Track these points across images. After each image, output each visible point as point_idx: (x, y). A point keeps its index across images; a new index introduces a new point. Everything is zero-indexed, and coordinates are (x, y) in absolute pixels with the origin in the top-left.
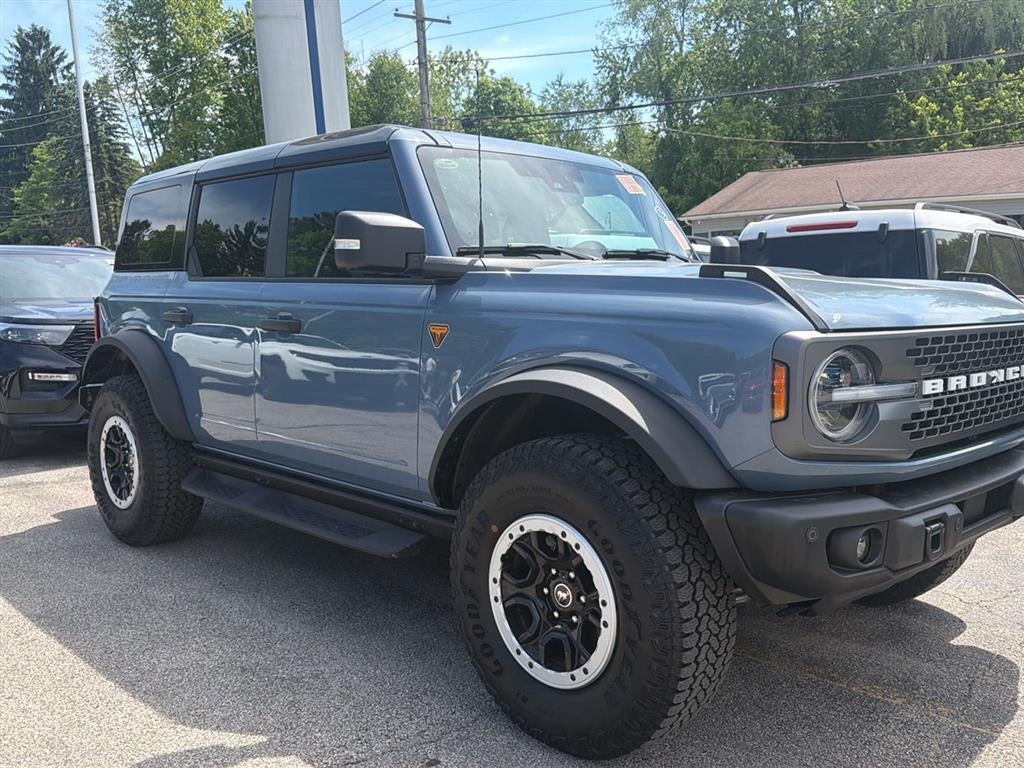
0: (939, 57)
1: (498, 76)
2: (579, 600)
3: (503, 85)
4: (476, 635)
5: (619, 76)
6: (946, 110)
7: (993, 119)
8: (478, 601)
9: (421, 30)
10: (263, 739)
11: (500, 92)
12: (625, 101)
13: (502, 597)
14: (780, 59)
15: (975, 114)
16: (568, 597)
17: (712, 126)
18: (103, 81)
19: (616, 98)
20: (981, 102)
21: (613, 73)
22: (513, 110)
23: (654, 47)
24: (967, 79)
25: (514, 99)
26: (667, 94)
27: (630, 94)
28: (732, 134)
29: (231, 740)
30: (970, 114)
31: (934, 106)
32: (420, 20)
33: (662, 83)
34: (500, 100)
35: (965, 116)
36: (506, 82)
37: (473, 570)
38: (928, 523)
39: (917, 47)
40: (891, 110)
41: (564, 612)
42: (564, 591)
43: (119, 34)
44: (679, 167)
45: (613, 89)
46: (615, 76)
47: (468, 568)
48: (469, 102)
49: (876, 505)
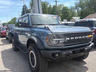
1: (65, 6)
9: (56, 3)
10: (10, 70)
17: (86, 10)
18: (30, 9)
22: (67, 9)
23: (80, 2)
26: (82, 7)
27: (78, 7)
28: (88, 11)
29: (7, 69)
32: (56, 2)
36: (66, 7)
38: (66, 53)
43: (31, 5)
44: (83, 14)
45: (76, 7)
46: (77, 5)
48: (62, 9)
49: (59, 51)
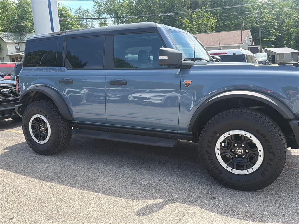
0: (188, 8)
1: (61, 6)
2: (245, 151)
3: (63, 9)
4: (211, 164)
5: (101, 8)
6: (192, 23)
7: (202, 25)
8: (212, 155)
10: (163, 200)
11: (62, 11)
12: (103, 16)
13: (220, 153)
14: (148, 6)
15: (199, 24)
16: (242, 151)
19: (100, 15)
20: (200, 21)
21: (99, 7)
22: (66, 16)
24: (196, 14)
25: (67, 13)
27: (104, 14)
30: (197, 24)
31: (188, 21)
33: (116, 11)
34: (62, 13)
35: (196, 24)
37: (210, 147)
39: (182, 5)
40: (177, 22)
41: (240, 155)
42: (240, 149)
45: (99, 12)
46: (99, 8)
47: (209, 146)
